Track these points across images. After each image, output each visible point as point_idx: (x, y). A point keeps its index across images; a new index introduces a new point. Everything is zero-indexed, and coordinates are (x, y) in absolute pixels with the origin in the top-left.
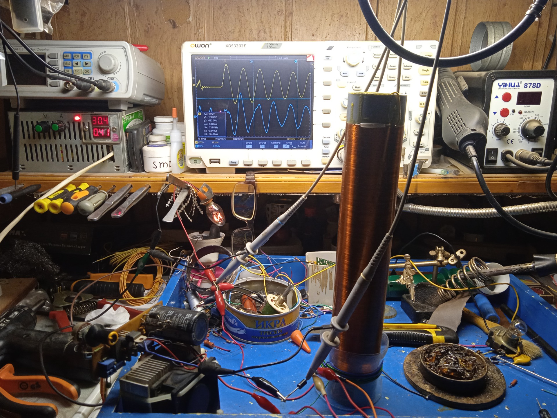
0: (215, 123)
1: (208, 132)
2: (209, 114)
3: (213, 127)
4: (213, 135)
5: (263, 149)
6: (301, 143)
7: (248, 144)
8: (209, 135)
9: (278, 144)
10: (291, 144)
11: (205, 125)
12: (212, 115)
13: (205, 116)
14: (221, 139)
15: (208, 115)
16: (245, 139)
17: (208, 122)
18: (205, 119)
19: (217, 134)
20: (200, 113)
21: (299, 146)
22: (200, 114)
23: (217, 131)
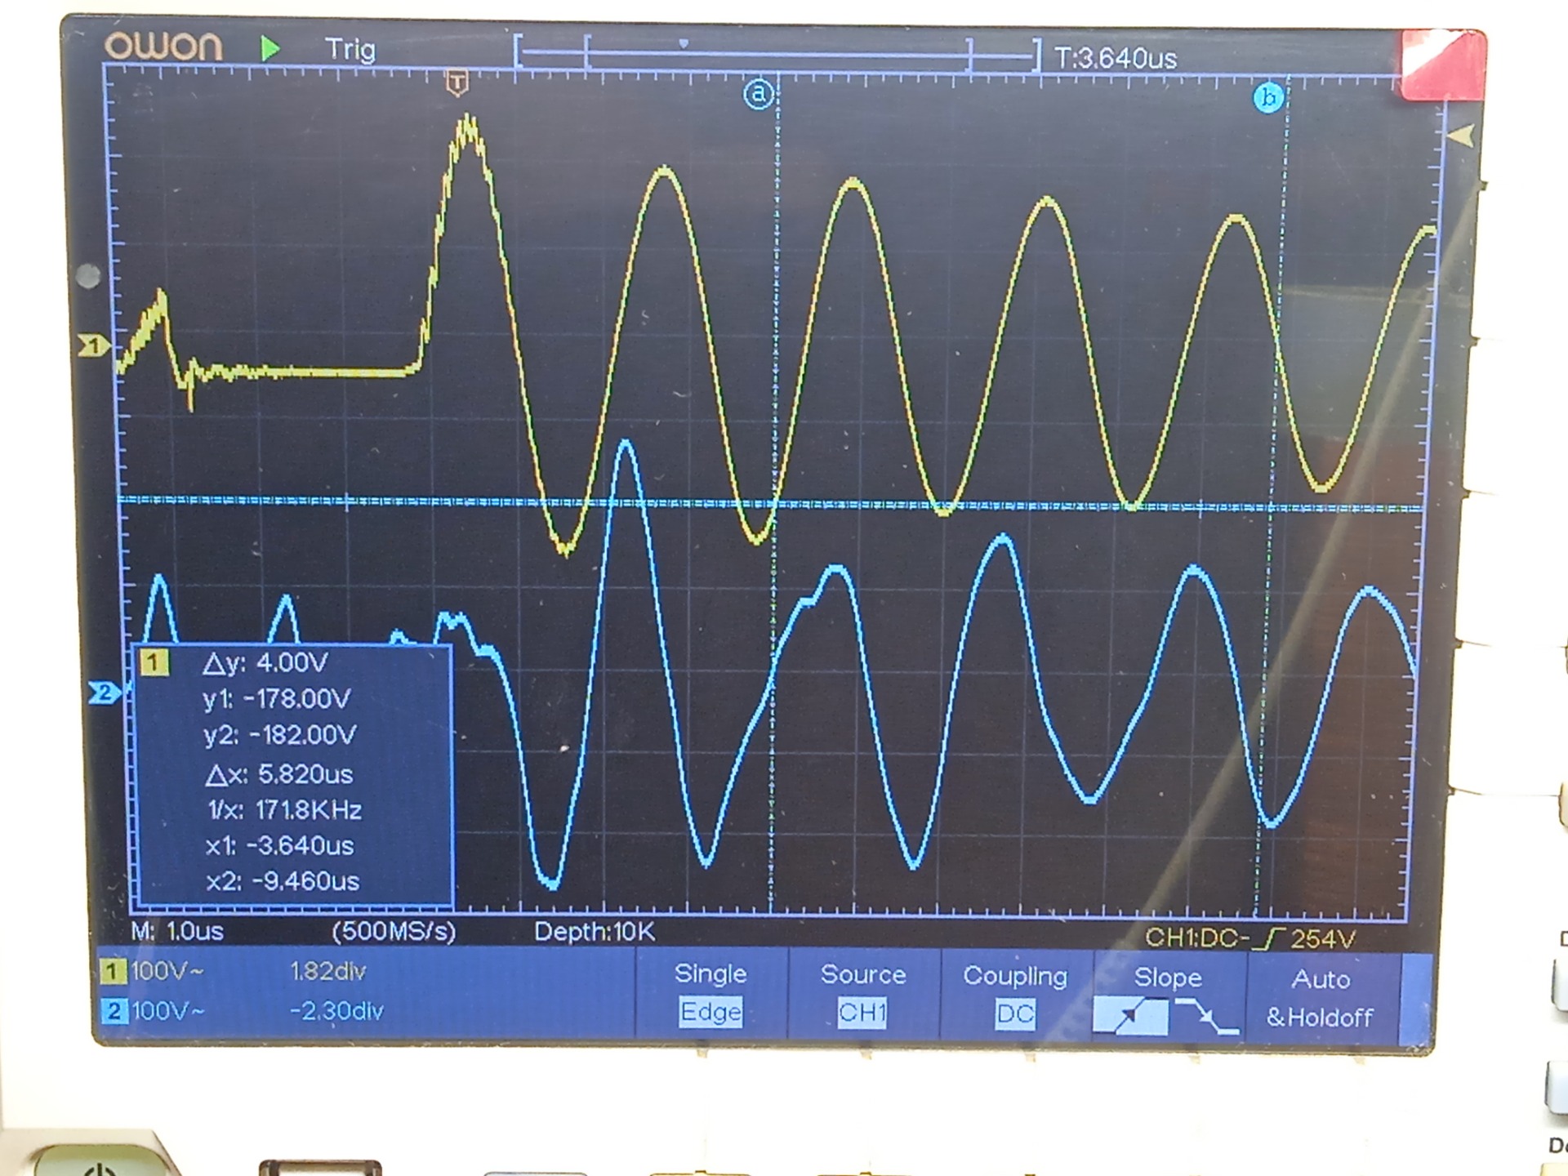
0: (331, 757)
1: (250, 864)
2: (264, 663)
3: (305, 810)
4: (300, 895)
5: (865, 1040)
6: (1302, 977)
7: (706, 989)
8: (261, 894)
9: (1041, 994)
10: (1186, 992)
11: (217, 778)
12: (296, 681)
13: (215, 684)
14: (396, 932)
15: (252, 679)
16: (669, 934)
17: (250, 753)
18: (219, 716)
19: (352, 883)
20: (163, 656)
21: (1273, 1012)
22: (155, 662)
23: (346, 847)
